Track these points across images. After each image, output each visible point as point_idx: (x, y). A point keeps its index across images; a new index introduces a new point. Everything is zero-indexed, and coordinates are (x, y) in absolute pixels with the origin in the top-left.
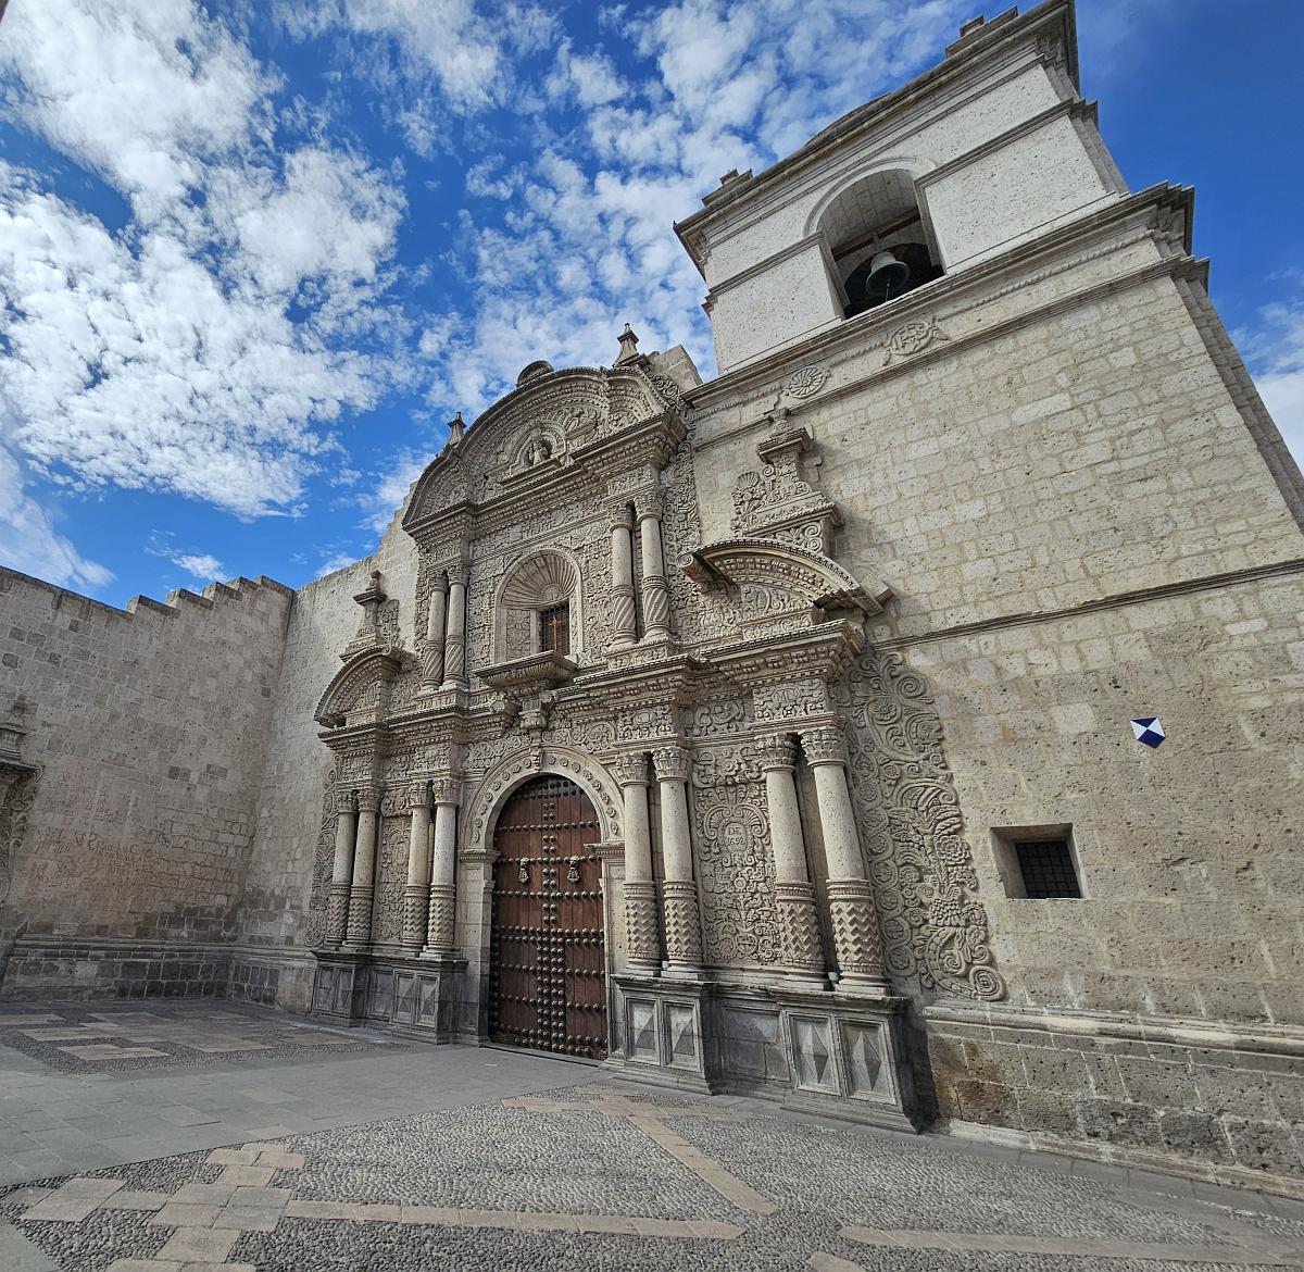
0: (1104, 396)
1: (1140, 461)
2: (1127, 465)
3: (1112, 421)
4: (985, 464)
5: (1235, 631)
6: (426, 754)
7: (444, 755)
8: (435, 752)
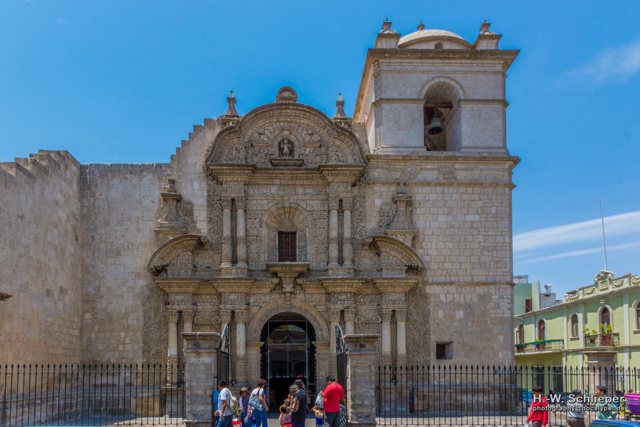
0: (487, 220)
1: (489, 245)
2: (486, 245)
3: (486, 229)
4: (456, 231)
5: (494, 297)
6: (230, 297)
7: (241, 299)
8: (235, 297)
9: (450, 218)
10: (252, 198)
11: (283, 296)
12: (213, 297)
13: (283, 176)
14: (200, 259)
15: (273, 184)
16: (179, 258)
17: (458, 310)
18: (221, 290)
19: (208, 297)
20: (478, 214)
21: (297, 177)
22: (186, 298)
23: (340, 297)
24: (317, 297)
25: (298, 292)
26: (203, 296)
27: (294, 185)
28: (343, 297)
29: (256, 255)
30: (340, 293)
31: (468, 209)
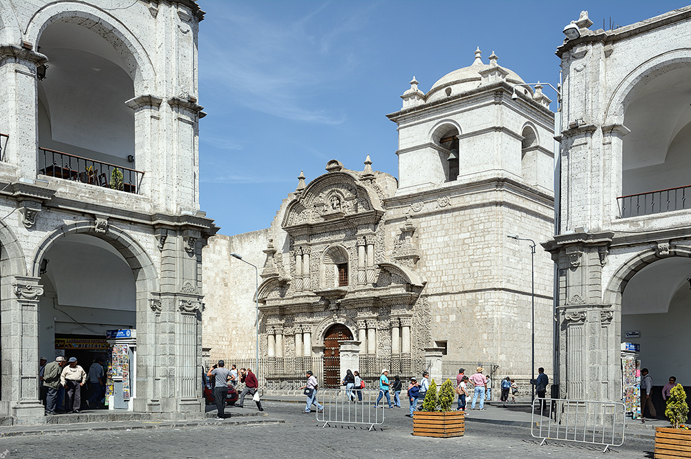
0: (476, 236)
2: (475, 257)
3: (475, 244)
5: (480, 301)
9: (446, 238)
11: (332, 312)
14: (286, 291)
16: (272, 292)
17: (452, 314)
18: (293, 312)
20: (469, 232)
24: (353, 311)
25: (342, 308)
29: (317, 284)
30: (363, 308)
31: (460, 229)
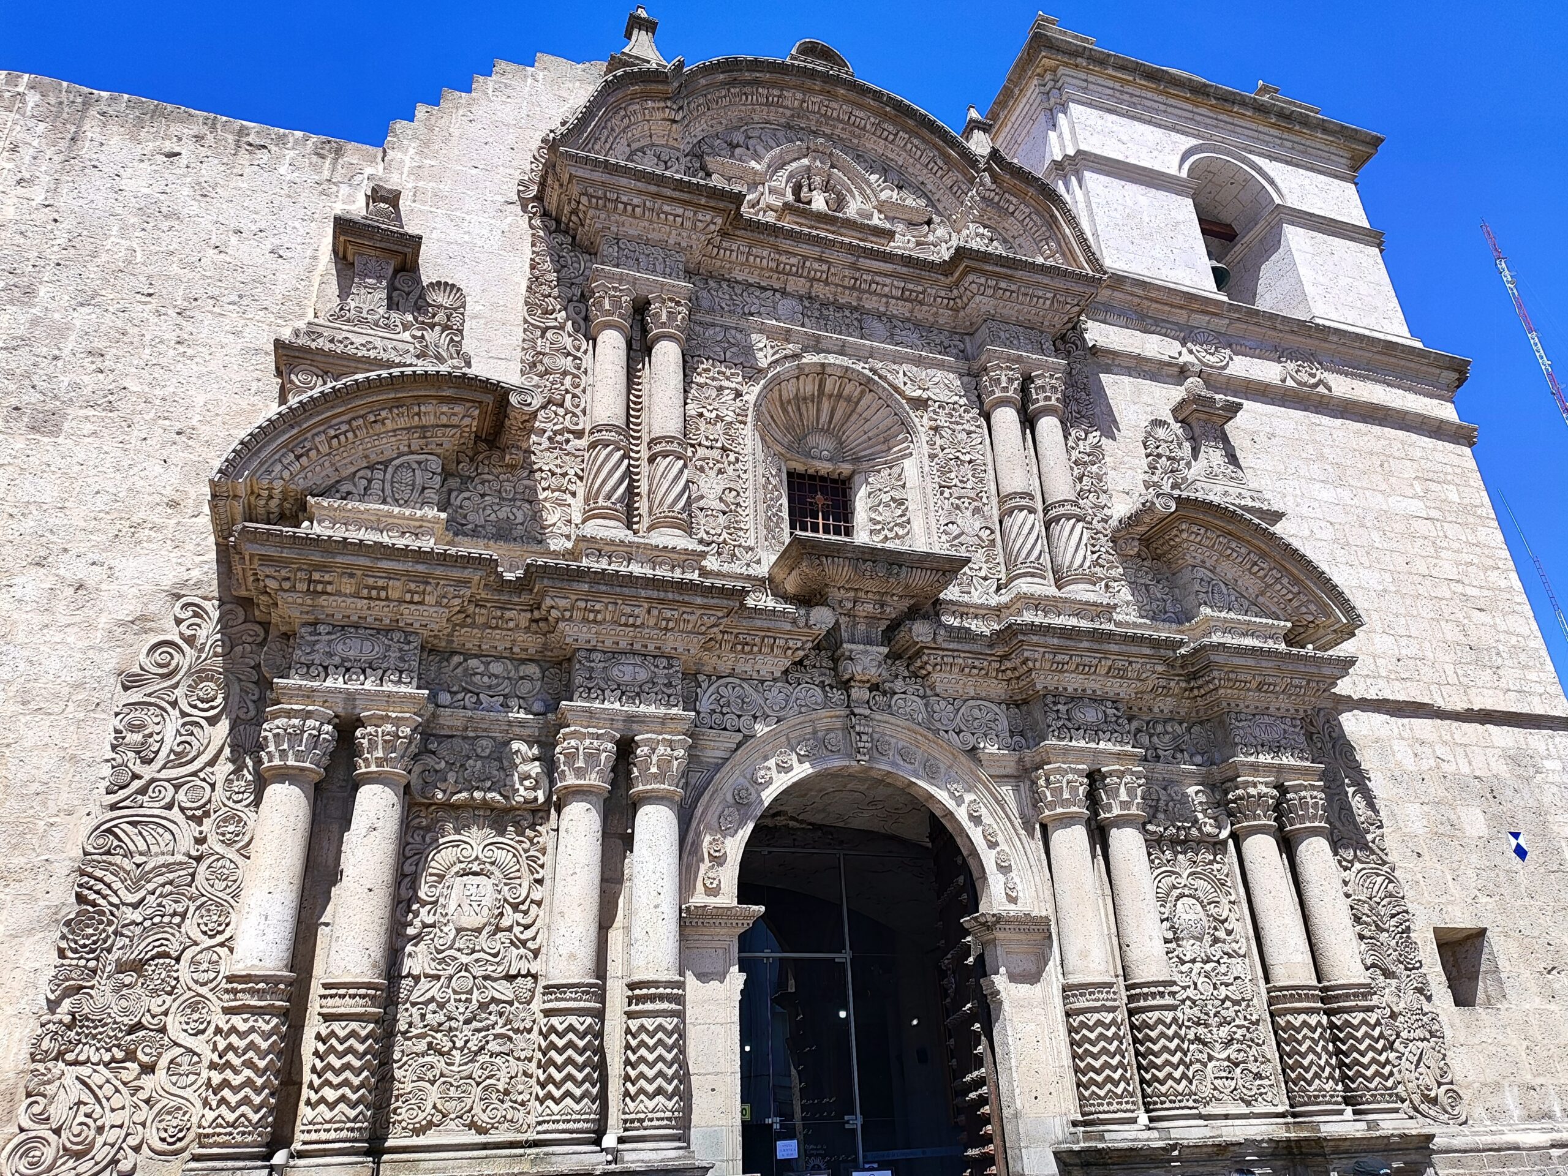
0: (1445, 520)
1: (1476, 592)
2: (1468, 591)
3: (1453, 546)
4: (1375, 537)
6: (615, 672)
7: (669, 685)
8: (643, 675)
10: (708, 319)
11: (837, 695)
12: (525, 670)
13: (825, 267)
14: (477, 499)
15: (784, 293)
16: (378, 475)
17: (1464, 804)
18: (575, 633)
19: (496, 668)
20: (1416, 496)
21: (873, 282)
22: (394, 655)
23: (1078, 715)
24: (976, 713)
25: (899, 685)
26: (473, 663)
27: (856, 309)
28: (1091, 715)
29: (722, 519)
30: (1076, 699)
31: (1386, 479)
